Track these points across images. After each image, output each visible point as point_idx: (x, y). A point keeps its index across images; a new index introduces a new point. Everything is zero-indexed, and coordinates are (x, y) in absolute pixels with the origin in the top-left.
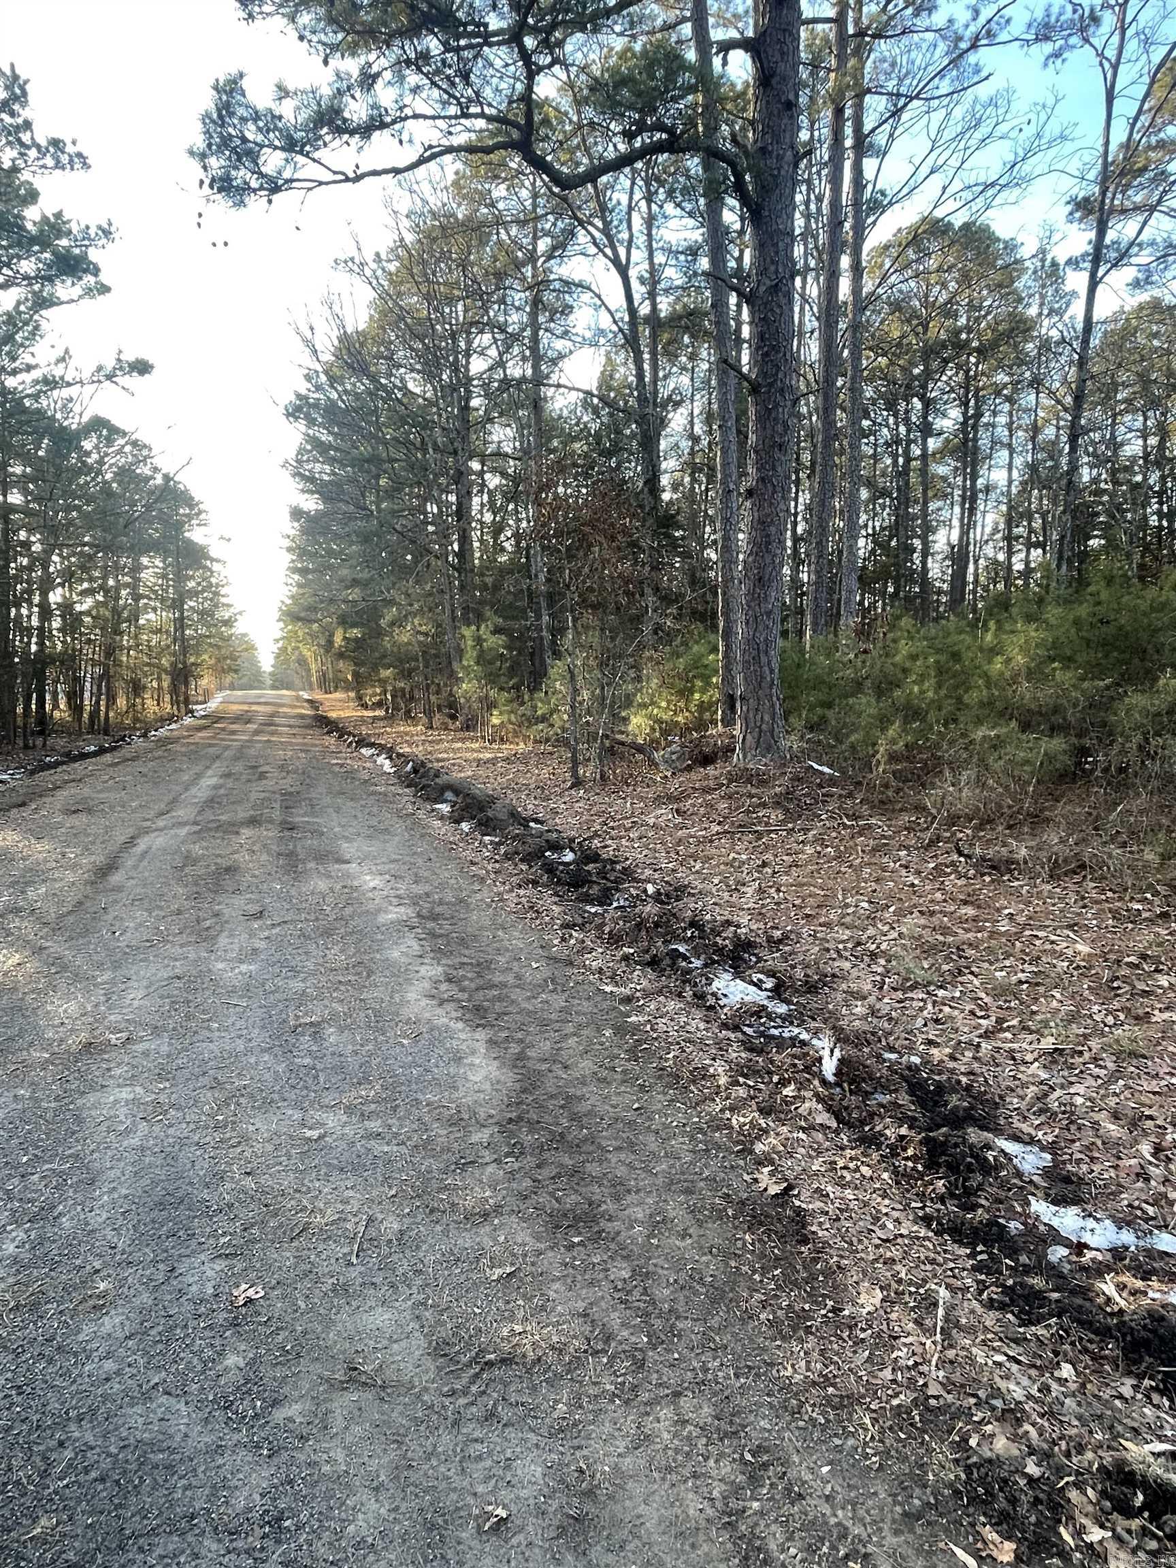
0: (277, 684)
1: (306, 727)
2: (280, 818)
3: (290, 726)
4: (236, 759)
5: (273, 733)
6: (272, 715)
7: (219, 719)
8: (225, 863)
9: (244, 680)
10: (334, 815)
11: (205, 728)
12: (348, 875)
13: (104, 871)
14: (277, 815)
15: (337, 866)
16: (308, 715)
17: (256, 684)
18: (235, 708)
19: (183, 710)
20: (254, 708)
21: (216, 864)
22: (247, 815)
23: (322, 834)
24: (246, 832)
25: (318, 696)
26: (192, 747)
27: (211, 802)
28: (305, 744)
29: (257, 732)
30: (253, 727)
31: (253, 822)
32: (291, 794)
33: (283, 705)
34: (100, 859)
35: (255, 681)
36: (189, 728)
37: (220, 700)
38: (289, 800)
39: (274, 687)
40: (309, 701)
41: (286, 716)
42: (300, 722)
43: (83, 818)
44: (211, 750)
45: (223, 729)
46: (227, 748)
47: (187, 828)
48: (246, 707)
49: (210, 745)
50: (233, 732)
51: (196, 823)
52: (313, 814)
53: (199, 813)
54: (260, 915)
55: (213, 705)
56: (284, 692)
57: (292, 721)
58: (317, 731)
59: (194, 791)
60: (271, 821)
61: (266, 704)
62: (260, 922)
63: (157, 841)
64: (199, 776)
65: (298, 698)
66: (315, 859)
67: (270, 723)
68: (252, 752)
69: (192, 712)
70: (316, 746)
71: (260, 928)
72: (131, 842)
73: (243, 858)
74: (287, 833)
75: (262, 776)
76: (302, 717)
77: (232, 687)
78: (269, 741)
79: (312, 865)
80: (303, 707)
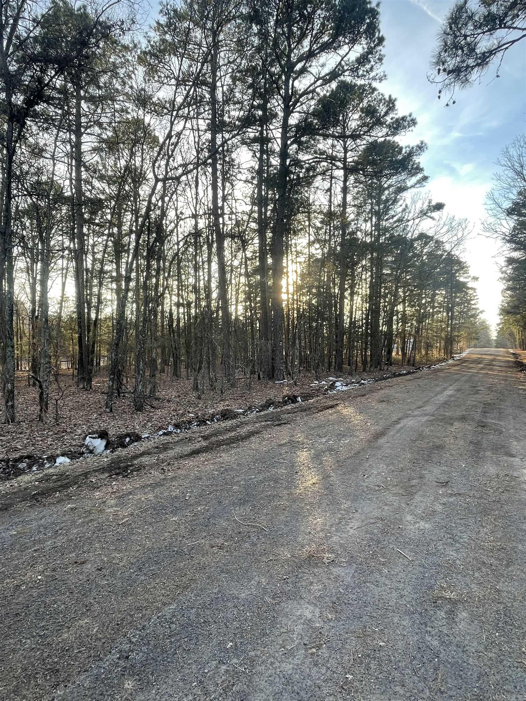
0: (499, 345)
1: (509, 367)
2: (479, 418)
3: (501, 366)
4: (466, 381)
5: (490, 370)
6: (492, 360)
7: (465, 361)
8: (438, 442)
9: (482, 343)
10: (512, 421)
11: (458, 365)
12: (511, 466)
13: (378, 435)
14: (477, 417)
15: (505, 458)
16: (511, 361)
17: (487, 345)
18: (474, 356)
19: (449, 357)
20: (484, 356)
21: (434, 442)
22: (461, 414)
23: (501, 433)
24: (457, 424)
25: (519, 351)
26: (448, 374)
27: (446, 404)
28: (506, 376)
29: (482, 369)
30: (481, 366)
31: (463, 419)
32: (489, 404)
33: (499, 356)
34: (379, 428)
35: (488, 343)
36: (450, 365)
37: (468, 352)
38: (488, 407)
39: (497, 347)
40: (513, 354)
41: (500, 361)
42: (506, 365)
43: (384, 405)
44: (456, 376)
45: (466, 366)
46: (464, 376)
47: (428, 417)
48: (479, 356)
49: (457, 374)
50: (470, 368)
51: (433, 415)
52: (499, 420)
53: (437, 410)
54: (445, 484)
55: (464, 355)
56: (502, 349)
57: (502, 364)
58: (515, 370)
59: (439, 397)
60: (473, 420)
61: (490, 355)
62: (444, 489)
63: (409, 423)
64: (445, 389)
65: (507, 352)
66: (492, 449)
67: (490, 364)
68: (476, 379)
69: (453, 357)
70: (512, 377)
71: (443, 495)
72: (397, 422)
73: (449, 440)
74: (480, 429)
75: (477, 392)
76: (508, 362)
77: (475, 346)
78: (487, 373)
79: (488, 454)
80: (509, 357)
